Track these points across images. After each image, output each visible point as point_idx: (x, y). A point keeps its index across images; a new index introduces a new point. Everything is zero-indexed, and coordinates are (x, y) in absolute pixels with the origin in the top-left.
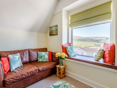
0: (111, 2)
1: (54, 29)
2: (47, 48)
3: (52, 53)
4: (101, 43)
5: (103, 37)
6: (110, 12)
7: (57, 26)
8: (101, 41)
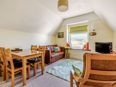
0: (87, 25)
1: (61, 34)
2: (57, 45)
3: (61, 47)
4: (83, 41)
5: (84, 37)
6: (87, 30)
7: (63, 33)
8: (84, 40)
